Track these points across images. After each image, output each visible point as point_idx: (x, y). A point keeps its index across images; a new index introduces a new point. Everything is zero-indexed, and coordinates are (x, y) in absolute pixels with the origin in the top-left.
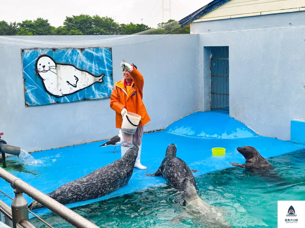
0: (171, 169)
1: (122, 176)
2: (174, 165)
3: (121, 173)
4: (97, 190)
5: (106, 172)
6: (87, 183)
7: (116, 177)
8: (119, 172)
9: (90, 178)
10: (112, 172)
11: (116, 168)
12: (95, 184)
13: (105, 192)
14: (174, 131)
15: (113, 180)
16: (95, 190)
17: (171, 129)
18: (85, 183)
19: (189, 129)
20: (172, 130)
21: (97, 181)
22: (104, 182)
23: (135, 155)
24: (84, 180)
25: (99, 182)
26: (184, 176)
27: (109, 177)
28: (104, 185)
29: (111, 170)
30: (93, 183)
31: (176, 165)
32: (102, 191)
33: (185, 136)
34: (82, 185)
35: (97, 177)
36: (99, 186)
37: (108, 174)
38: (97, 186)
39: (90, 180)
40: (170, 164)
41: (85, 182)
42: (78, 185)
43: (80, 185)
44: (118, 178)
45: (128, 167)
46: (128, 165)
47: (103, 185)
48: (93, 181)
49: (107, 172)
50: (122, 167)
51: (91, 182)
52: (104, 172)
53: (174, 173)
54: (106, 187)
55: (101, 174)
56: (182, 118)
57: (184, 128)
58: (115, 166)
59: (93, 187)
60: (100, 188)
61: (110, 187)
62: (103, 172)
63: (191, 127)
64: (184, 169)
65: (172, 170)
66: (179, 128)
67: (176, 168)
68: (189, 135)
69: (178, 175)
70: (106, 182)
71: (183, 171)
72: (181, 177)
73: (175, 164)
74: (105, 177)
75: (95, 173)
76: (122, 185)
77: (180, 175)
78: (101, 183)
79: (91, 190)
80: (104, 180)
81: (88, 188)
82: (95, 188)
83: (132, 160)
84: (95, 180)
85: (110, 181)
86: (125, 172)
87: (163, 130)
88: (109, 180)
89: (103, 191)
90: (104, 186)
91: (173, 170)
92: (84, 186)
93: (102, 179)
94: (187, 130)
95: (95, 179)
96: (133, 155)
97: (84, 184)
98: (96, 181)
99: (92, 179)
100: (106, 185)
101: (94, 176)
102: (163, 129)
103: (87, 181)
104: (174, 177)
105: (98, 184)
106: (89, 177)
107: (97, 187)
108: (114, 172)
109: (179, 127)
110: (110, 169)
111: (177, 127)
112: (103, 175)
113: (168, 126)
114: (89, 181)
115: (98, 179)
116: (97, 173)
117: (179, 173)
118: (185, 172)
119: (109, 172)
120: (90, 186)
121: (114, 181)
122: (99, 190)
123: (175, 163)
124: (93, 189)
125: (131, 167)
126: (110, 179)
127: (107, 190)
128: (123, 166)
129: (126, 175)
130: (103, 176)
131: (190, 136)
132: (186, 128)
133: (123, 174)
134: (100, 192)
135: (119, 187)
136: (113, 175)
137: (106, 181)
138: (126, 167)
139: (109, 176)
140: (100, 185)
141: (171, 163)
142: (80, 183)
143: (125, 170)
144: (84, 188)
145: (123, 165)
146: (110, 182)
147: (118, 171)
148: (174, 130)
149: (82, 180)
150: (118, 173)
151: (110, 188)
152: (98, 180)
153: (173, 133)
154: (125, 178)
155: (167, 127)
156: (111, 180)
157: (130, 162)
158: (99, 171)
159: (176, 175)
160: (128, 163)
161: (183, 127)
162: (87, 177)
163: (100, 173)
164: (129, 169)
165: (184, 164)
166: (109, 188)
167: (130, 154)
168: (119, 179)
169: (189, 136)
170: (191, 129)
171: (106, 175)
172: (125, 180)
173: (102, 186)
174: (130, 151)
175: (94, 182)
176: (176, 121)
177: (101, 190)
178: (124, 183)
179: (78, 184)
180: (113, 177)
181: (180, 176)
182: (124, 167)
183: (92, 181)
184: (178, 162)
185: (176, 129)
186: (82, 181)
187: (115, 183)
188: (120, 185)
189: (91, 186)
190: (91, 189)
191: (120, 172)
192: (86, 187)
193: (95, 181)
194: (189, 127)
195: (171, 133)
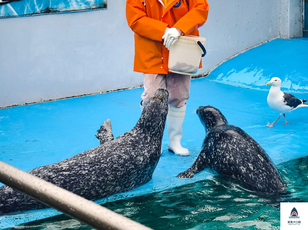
0: (230, 157)
1: (141, 164)
2: (233, 149)
3: (139, 158)
4: (87, 189)
5: (109, 154)
6: (69, 173)
7: (128, 167)
8: (135, 156)
9: (76, 164)
10: (120, 157)
11: (128, 149)
12: (83, 175)
13: (104, 194)
14: (228, 78)
15: (121, 171)
16: (84, 189)
17: (222, 74)
18: (65, 173)
19: (259, 74)
20: (223, 77)
21: (89, 171)
22: (103, 175)
23: (163, 111)
24: (63, 166)
25: (93, 173)
26: (262, 170)
27: (115, 166)
28: (103, 179)
29: (118, 153)
30: (80, 174)
31: (239, 149)
32: (97, 192)
33: (250, 87)
34: (57, 177)
35: (89, 164)
36: (92, 182)
37: (112, 159)
38: (89, 180)
39: (75, 167)
40: (225, 146)
41: (65, 171)
42: (50, 176)
43: (53, 176)
44: (133, 169)
45: (150, 141)
46: (151, 137)
47: (100, 179)
48: (81, 170)
49: (111, 156)
50: (140, 146)
51: (78, 172)
52: (104, 155)
53: (239, 166)
54: (106, 185)
55: (98, 158)
56: (243, 52)
57: (248, 71)
58: (126, 144)
59: (79, 182)
60: (93, 186)
61: (116, 186)
62: (102, 155)
63: (262, 70)
64: (259, 155)
65: (232, 158)
66: (237, 72)
67: (240, 154)
68: (257, 87)
69: (248, 169)
70: (107, 175)
71: (256, 158)
72: (256, 174)
73: (236, 146)
74: (106, 165)
75: (87, 155)
76: (140, 181)
77: (254, 168)
78: (97, 176)
79: (76, 188)
80: (104, 170)
81: (69, 182)
82: (84, 184)
83: (158, 124)
84: (86, 168)
85: (116, 174)
86: (146, 154)
87: (205, 76)
88: (113, 170)
89: (101, 191)
90: (103, 182)
91: (235, 159)
92: (62, 178)
93: (100, 169)
94: (254, 76)
95: (86, 166)
96: (160, 113)
97: (62, 175)
98: (87, 171)
99: (80, 166)
100: (107, 180)
101: (85, 161)
102: (205, 74)
103: (68, 169)
104: (240, 175)
105: (91, 176)
106: (75, 161)
107: (88, 184)
108: (124, 157)
109: (239, 69)
110: (116, 149)
111: (233, 70)
112: (102, 161)
113: (215, 68)
114: (72, 168)
115: (91, 167)
116: (91, 156)
117: (250, 164)
118: (262, 160)
119: (115, 156)
120: (73, 180)
121: (124, 174)
122: (91, 189)
123: (235, 143)
124: (79, 187)
125: (156, 140)
126: (116, 170)
127: (109, 191)
128: (141, 142)
129: (148, 161)
130: (103, 163)
131: (261, 87)
132: (252, 73)
133: (142, 159)
134: (93, 192)
135: (133, 185)
136: (121, 161)
137: (108, 173)
138: (148, 143)
139: (115, 163)
140: (94, 179)
141: (227, 145)
142: (55, 172)
143: (146, 151)
144: (62, 182)
145: (142, 140)
146: (115, 176)
147: (133, 153)
148: (227, 76)
149: (60, 165)
150: (131, 158)
151: (114, 188)
152: (91, 170)
153: (225, 81)
154: (146, 166)
155: (214, 71)
156: (118, 171)
157: (154, 129)
158: (96, 153)
159: (244, 170)
160: (151, 132)
161: (245, 70)
162: (71, 162)
163: (96, 156)
164: (154, 146)
165: (254, 143)
166: (112, 187)
167: (153, 113)
168: (135, 171)
169: (258, 89)
170: (262, 74)
171: (108, 160)
172: (146, 171)
173: (99, 181)
174: (153, 105)
175: (84, 172)
176: (231, 58)
177: (96, 189)
178: (143, 177)
179: (51, 174)
180: (123, 165)
181: (253, 171)
182: (143, 144)
183: (78, 169)
184: (240, 141)
185: (231, 73)
186: (60, 167)
187: (126, 178)
188: (137, 181)
189: (76, 179)
190: (74, 186)
191: (137, 156)
192: (65, 181)
193: (85, 170)
194: (259, 70)
195: (221, 82)
